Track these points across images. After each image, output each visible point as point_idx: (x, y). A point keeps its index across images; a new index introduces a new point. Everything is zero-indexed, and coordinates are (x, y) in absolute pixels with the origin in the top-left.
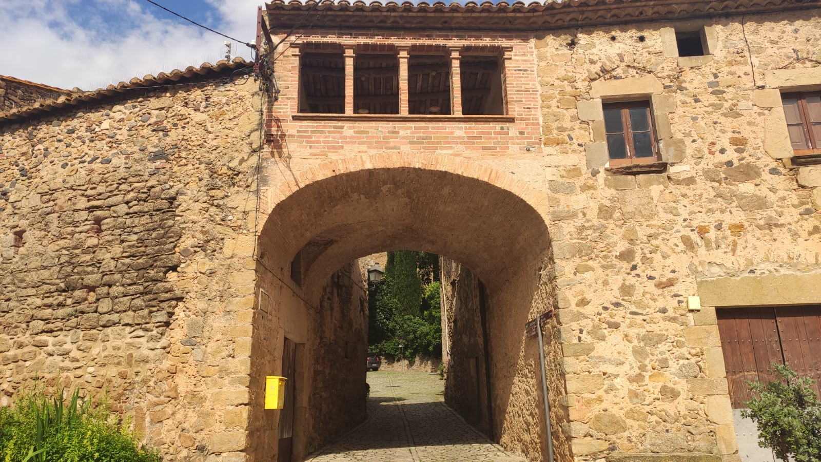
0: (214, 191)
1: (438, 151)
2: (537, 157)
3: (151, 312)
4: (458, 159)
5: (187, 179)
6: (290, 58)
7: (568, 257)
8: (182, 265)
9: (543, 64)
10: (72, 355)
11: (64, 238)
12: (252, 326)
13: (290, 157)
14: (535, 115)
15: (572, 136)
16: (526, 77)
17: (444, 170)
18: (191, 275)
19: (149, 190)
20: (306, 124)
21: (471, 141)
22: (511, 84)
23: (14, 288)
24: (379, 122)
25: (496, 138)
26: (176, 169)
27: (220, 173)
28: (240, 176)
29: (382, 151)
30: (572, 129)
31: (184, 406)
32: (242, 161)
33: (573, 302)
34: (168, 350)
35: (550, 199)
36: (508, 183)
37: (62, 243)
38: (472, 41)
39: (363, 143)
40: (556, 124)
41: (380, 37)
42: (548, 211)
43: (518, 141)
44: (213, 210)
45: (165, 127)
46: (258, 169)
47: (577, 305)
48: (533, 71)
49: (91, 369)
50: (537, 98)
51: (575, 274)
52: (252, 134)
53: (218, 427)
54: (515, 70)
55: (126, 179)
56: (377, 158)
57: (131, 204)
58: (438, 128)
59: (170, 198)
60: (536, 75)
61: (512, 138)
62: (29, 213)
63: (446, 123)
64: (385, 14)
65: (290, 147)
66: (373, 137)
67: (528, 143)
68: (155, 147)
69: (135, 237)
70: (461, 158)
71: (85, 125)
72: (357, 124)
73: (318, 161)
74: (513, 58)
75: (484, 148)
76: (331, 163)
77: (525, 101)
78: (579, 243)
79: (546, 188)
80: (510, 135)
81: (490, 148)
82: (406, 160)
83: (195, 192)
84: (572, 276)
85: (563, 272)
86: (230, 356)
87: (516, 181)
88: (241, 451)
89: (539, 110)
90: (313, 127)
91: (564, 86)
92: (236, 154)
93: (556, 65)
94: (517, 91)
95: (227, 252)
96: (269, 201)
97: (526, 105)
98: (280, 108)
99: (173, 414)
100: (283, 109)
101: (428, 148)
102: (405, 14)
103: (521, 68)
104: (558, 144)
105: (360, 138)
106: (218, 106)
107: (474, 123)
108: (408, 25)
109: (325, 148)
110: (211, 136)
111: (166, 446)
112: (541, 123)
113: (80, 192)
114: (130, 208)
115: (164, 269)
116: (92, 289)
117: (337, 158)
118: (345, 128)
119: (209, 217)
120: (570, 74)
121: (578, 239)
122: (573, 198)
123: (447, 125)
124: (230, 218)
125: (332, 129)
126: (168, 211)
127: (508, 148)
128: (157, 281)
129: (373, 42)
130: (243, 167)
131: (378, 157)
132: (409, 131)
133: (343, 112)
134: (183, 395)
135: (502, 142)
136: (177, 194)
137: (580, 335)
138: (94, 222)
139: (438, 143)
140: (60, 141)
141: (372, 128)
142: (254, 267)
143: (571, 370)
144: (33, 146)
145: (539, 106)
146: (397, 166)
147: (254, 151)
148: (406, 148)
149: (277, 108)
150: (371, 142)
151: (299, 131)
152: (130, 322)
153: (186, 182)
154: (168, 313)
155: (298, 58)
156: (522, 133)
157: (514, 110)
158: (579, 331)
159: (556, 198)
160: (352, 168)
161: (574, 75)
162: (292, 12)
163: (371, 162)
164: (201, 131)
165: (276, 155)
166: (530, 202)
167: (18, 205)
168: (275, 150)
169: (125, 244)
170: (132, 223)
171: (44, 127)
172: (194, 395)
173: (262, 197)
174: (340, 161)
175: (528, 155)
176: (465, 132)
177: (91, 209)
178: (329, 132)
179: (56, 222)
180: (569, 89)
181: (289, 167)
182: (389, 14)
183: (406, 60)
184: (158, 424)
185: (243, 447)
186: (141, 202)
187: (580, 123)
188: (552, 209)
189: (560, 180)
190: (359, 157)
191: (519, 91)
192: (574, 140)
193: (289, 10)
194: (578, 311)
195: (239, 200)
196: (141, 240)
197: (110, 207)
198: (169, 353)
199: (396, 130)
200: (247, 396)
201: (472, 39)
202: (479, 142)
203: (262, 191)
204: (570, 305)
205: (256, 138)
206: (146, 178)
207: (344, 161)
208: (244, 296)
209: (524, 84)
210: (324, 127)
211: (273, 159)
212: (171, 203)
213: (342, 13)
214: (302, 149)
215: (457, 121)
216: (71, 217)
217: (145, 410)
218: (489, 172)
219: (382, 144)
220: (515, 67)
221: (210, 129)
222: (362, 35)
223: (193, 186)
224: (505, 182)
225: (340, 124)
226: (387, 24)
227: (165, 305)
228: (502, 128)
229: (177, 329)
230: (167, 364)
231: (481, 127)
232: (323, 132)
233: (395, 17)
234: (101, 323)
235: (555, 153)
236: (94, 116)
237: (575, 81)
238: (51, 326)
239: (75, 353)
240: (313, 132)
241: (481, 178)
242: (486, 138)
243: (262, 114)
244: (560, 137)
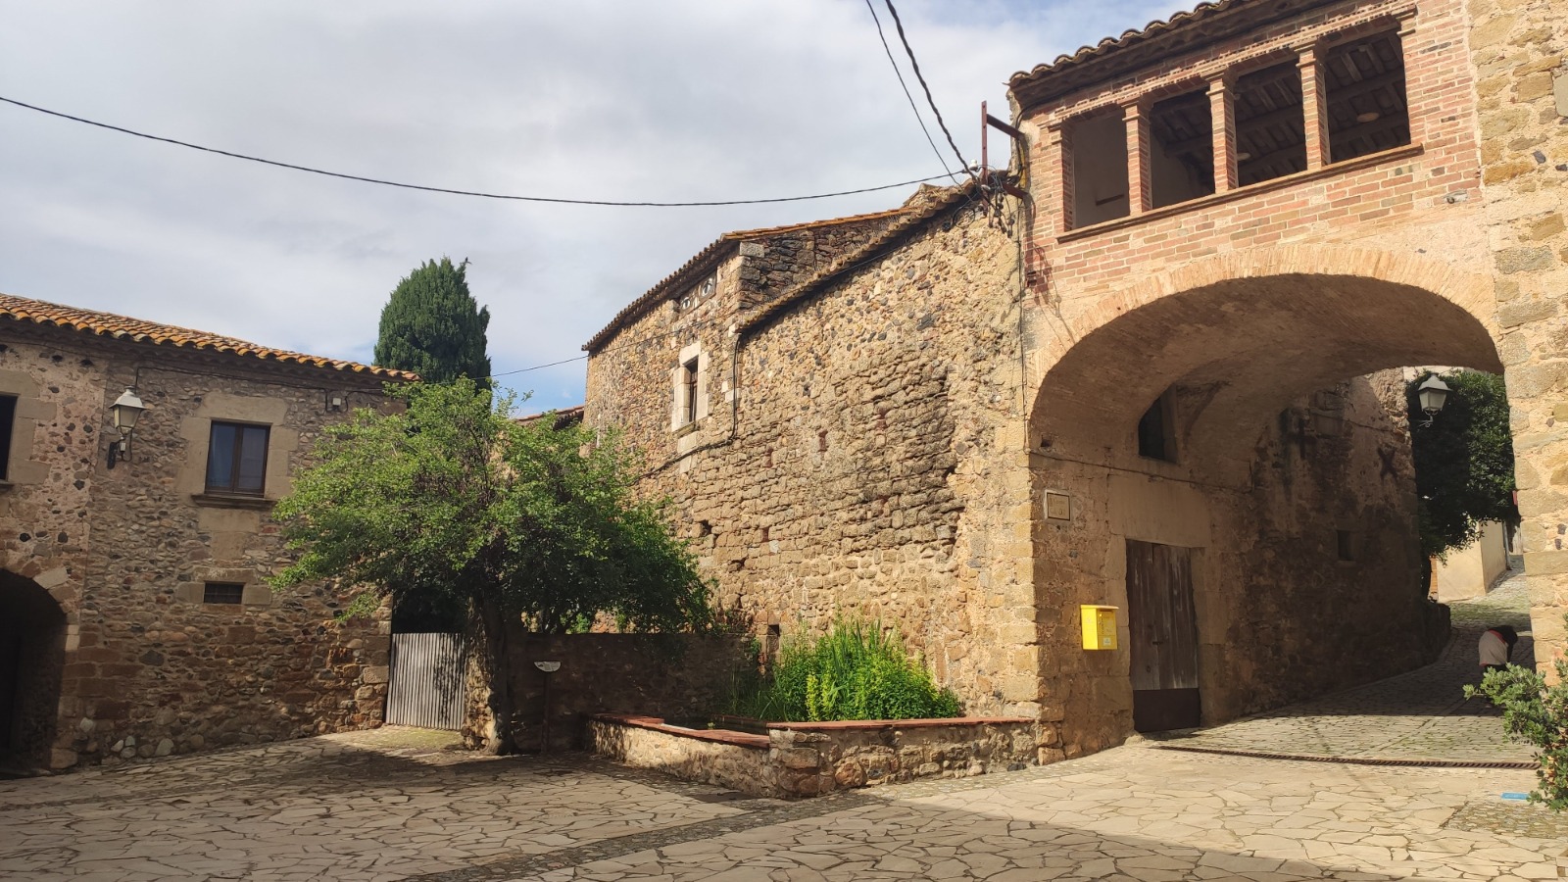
0: (980, 363)
1: (1282, 241)
2: (1472, 210)
3: (936, 527)
4: (1316, 248)
5: (955, 351)
6: (1049, 150)
7: (1535, 393)
8: (960, 465)
9: (1482, 20)
10: (877, 578)
11: (858, 438)
12: (1031, 543)
13: (1059, 299)
14: (1466, 128)
15: (1544, 153)
16: (1445, 59)
17: (1291, 272)
18: (969, 478)
19: (921, 370)
20: (1077, 245)
21: (1337, 211)
22: (1415, 81)
23: (825, 501)
24: (1181, 215)
25: (1388, 193)
26: (942, 338)
27: (983, 338)
28: (1005, 338)
29: (1188, 261)
30: (1545, 139)
31: (977, 643)
32: (1004, 316)
33: (1546, 477)
34: (956, 573)
35: (1498, 287)
36: (1413, 271)
37: (857, 444)
38: (1337, 21)
39: (1158, 255)
40: (1507, 139)
41: (1179, 69)
42: (1494, 310)
43: (1431, 189)
44: (982, 388)
45: (928, 282)
46: (1021, 326)
47: (1554, 481)
48: (1460, 42)
49: (894, 596)
50: (1470, 93)
51: (1550, 424)
52: (1012, 277)
53: (1010, 670)
54: (1424, 52)
55: (900, 358)
56: (1181, 275)
57: (907, 390)
58: (1280, 200)
59: (940, 379)
60: (1467, 48)
61: (1420, 185)
62: (828, 410)
63: (1293, 187)
64: (1176, 31)
65: (1059, 285)
66: (1173, 243)
67: (1452, 188)
68: (922, 311)
69: (913, 432)
70: (1322, 244)
71: (860, 291)
72: (1148, 227)
73: (1097, 298)
74: (1418, 28)
75: (1364, 217)
76: (1114, 297)
77: (1445, 107)
78: (1559, 364)
79: (1490, 269)
80: (1414, 181)
81: (1375, 215)
82: (1227, 268)
83: (963, 367)
84: (1543, 428)
85: (1526, 423)
86: (1013, 581)
87: (1428, 265)
88: (1036, 701)
89: (1475, 116)
90: (1086, 247)
91: (1525, 54)
92: (998, 308)
93: (1509, 16)
94: (1428, 91)
95: (999, 445)
96: (1038, 369)
97: (1446, 113)
98: (1041, 231)
99: (968, 651)
100: (1045, 230)
101: (1265, 239)
102: (1208, 20)
103: (1437, 44)
104: (1513, 176)
105: (1154, 248)
106: (976, 243)
107: (1344, 175)
108: (1220, 33)
109: (1104, 276)
110: (972, 287)
111: (966, 689)
112: (1479, 142)
113: (865, 379)
114: (908, 394)
115: (941, 472)
116: (885, 499)
117: (1122, 287)
118: (1131, 238)
119: (978, 399)
120: (1538, 26)
121: (1558, 355)
122: (1547, 277)
123: (1294, 190)
124: (998, 398)
125: (1113, 244)
126: (940, 396)
127: (1411, 206)
128: (938, 487)
129: (1167, 82)
130: (1004, 327)
131: (1184, 273)
132: (1230, 218)
133: (1128, 213)
134: (976, 628)
135: (1399, 198)
136: (946, 372)
137: (1560, 537)
138: (879, 416)
139: (1280, 226)
140: (842, 316)
141: (1171, 227)
142: (1027, 464)
143: (1539, 599)
144: (823, 326)
145: (1474, 110)
146: (1213, 281)
147: (1015, 301)
148: (1226, 248)
149: (1038, 231)
150: (1172, 250)
151: (1068, 259)
152: (920, 540)
153: (954, 353)
154: (951, 527)
155: (1060, 146)
156: (1438, 171)
157: (1422, 130)
158: (1557, 529)
159: (1511, 283)
160: (1145, 299)
161: (1548, 24)
162: (1042, 81)
163: (1172, 283)
164: (962, 283)
165: (1042, 300)
166: (1457, 300)
167: (818, 400)
168: (1040, 294)
169: (908, 441)
170: (910, 415)
171: (828, 300)
172: (986, 628)
173: (1028, 365)
174: (1126, 292)
175: (1453, 210)
176: (1328, 196)
177: (876, 399)
178: (1109, 250)
179: (849, 417)
180: (1536, 58)
181: (1059, 316)
182: (1182, 29)
183: (1221, 96)
184: (956, 663)
185: (1035, 697)
186: (916, 386)
187: (1561, 123)
188: (1503, 306)
189: (1519, 246)
190: (1153, 279)
191: (1432, 90)
192: (1549, 161)
193: (1038, 79)
194: (1554, 493)
195: (1006, 372)
196: (920, 436)
197: (890, 395)
198: (957, 576)
199: (1209, 221)
200: (1034, 632)
201: (1337, 18)
202: (1355, 208)
203: (1028, 356)
204: (1539, 482)
205: (1016, 282)
206: (917, 354)
207: (1132, 290)
208: (1020, 503)
209: (1441, 73)
210: (1102, 243)
211: (1037, 309)
212: (942, 384)
213: (1111, 55)
214: (1074, 285)
215: (1312, 180)
216: (860, 412)
217: (943, 645)
218: (1374, 259)
219: (1190, 249)
220: (1423, 44)
221: (970, 278)
222: (1148, 76)
223: (960, 358)
224: (1406, 271)
225: (1123, 233)
226: (1187, 44)
227: (946, 517)
228: (1399, 172)
229: (962, 547)
230: (955, 591)
231: (1358, 179)
232: (1100, 252)
233: (1193, 29)
234: (897, 540)
235: (1509, 195)
236: (866, 279)
237: (1550, 37)
238: (857, 544)
239: (880, 577)
240: (1086, 255)
241: (1360, 273)
242: (1368, 198)
243: (1020, 245)
244: (1518, 160)
